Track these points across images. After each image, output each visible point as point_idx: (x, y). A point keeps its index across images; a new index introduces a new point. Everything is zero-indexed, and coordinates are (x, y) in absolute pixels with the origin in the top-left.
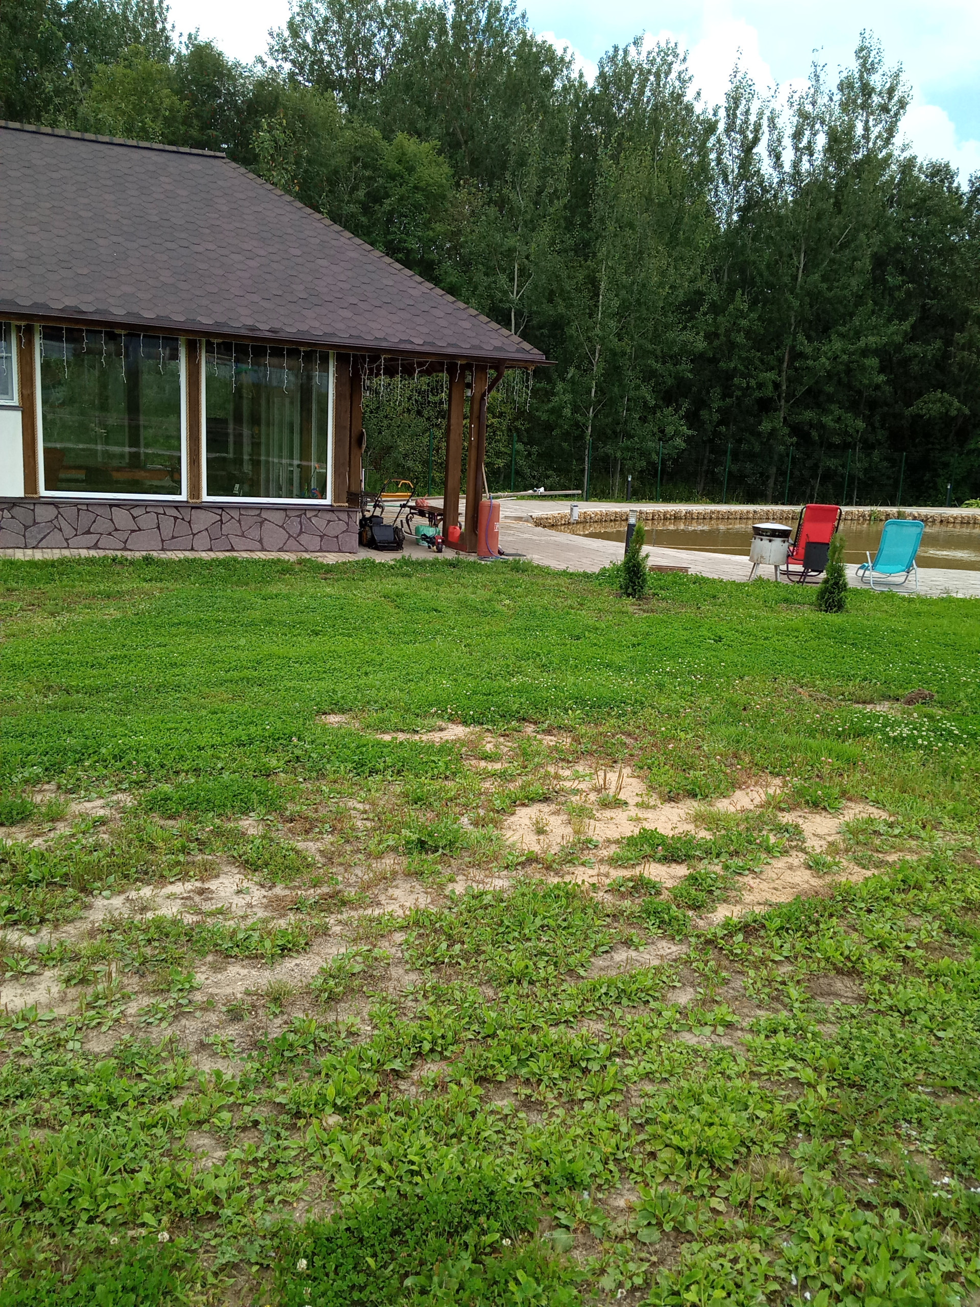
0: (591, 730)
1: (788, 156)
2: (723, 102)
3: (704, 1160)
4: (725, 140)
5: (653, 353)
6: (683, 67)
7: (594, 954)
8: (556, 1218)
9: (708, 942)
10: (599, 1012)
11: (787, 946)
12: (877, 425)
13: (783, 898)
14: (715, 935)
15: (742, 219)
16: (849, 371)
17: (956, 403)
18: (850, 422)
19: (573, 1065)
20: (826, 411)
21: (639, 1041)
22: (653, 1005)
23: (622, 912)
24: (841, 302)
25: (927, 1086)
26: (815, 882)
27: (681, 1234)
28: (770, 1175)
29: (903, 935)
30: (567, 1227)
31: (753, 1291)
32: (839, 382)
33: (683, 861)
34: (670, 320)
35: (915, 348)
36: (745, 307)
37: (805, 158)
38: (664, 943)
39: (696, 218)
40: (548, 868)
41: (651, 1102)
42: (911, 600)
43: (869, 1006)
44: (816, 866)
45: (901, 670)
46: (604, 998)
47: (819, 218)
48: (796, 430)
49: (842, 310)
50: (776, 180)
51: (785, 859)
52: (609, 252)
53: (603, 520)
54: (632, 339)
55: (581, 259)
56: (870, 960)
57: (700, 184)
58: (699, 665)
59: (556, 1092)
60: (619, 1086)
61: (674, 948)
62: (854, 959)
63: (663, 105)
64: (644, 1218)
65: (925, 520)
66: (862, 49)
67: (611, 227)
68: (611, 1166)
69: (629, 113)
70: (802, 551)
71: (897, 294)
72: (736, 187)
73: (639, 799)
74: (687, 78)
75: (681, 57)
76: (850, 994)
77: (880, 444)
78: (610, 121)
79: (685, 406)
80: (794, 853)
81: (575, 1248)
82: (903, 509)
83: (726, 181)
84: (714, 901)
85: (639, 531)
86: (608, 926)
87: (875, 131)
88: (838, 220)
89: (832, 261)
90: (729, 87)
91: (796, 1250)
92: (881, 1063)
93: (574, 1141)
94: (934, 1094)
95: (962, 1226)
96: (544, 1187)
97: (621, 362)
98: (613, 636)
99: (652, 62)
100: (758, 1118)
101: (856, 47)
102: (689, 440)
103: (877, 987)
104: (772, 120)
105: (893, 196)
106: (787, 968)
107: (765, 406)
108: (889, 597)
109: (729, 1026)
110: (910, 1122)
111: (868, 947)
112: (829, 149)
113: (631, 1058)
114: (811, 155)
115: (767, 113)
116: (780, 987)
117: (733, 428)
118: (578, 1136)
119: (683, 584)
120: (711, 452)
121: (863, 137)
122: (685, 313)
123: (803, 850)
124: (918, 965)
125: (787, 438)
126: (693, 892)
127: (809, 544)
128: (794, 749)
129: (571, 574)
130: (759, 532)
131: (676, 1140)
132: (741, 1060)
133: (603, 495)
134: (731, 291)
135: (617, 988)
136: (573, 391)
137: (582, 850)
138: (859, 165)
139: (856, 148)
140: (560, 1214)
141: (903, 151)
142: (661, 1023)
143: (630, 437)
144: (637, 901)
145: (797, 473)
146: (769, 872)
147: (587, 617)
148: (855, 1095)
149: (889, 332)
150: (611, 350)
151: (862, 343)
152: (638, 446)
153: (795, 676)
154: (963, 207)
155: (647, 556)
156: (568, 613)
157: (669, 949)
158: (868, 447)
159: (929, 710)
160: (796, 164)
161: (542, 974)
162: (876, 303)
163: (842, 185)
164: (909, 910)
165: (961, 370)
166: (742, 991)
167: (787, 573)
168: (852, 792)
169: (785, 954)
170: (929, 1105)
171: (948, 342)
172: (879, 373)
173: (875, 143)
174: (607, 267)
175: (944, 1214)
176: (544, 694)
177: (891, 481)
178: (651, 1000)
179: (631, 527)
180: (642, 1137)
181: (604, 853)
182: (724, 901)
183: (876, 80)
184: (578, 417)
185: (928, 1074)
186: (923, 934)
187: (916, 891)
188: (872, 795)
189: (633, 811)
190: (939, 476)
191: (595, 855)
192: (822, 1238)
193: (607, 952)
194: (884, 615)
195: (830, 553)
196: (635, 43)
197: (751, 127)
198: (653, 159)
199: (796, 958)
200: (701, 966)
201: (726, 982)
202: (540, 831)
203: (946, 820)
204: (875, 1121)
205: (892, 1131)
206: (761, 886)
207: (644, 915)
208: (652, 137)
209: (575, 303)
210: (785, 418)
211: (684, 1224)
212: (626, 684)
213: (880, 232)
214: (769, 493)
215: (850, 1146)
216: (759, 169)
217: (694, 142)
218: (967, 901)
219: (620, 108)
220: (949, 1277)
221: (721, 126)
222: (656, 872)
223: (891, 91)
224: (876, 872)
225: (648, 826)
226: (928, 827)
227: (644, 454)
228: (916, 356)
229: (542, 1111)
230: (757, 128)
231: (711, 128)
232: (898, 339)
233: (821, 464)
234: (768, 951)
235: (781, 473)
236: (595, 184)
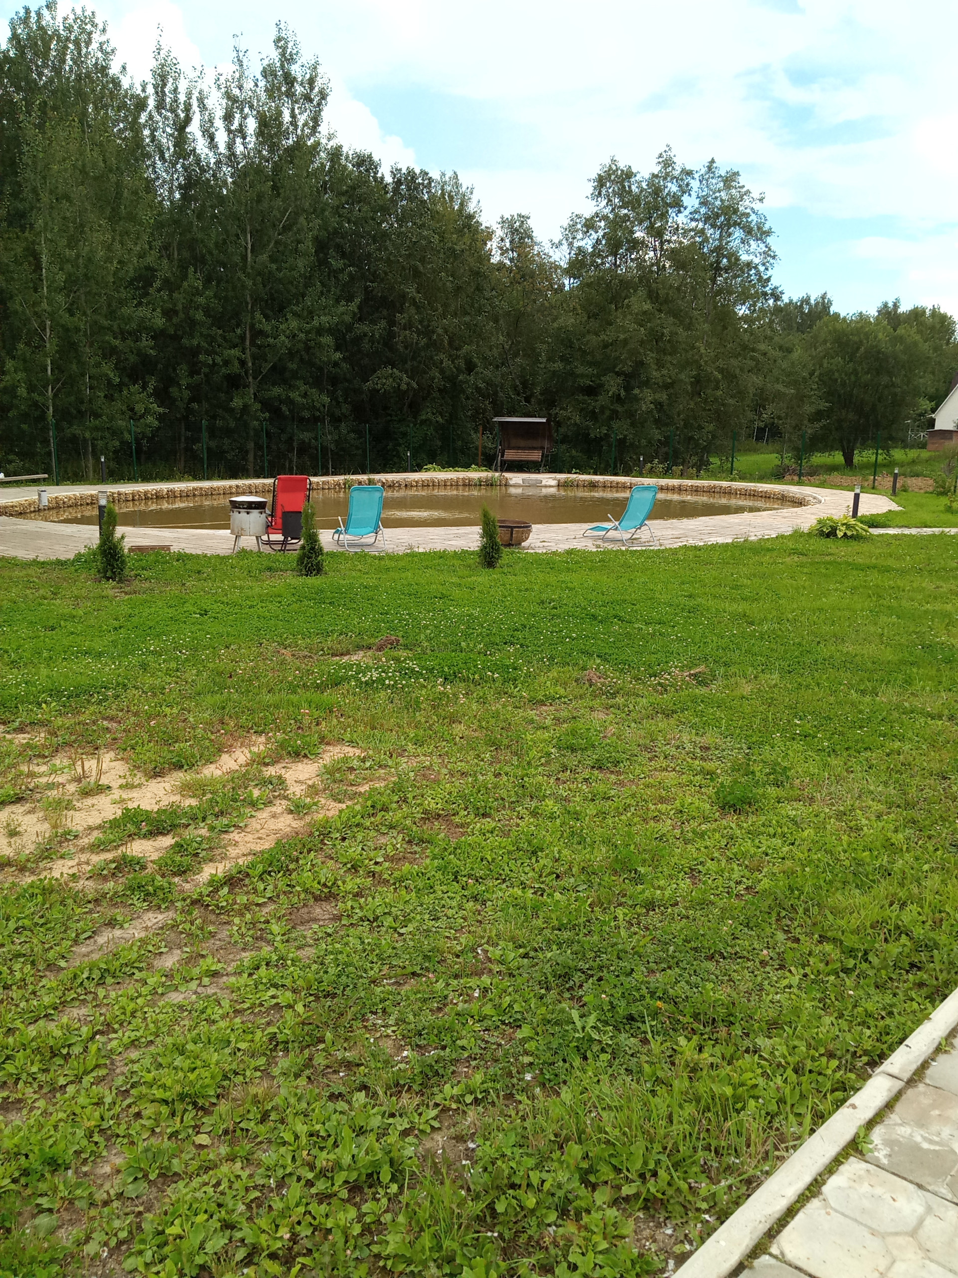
0: (69, 721)
1: (222, 138)
2: (149, 78)
3: (188, 1104)
4: (157, 118)
5: (110, 328)
6: (103, 38)
7: (76, 942)
8: (38, 1205)
9: (194, 902)
10: (82, 997)
11: (270, 888)
12: (341, 400)
13: (267, 845)
14: (201, 894)
15: (184, 197)
16: (308, 349)
17: (405, 378)
18: (316, 397)
19: (54, 1055)
20: (291, 387)
21: (124, 1013)
22: (138, 975)
23: (104, 895)
24: (292, 283)
25: (390, 978)
26: (296, 824)
27: (168, 1177)
28: (250, 1097)
29: (372, 854)
30: (50, 1210)
31: (234, 1205)
32: (302, 360)
33: (169, 832)
34: (123, 296)
35: (363, 328)
36: (199, 284)
37: (239, 140)
38: (150, 915)
39: (135, 193)
40: (22, 869)
41: (136, 1067)
42: (381, 558)
43: (343, 922)
44: (297, 809)
45: (373, 621)
46: (86, 982)
47: (259, 199)
48: (266, 405)
49: (294, 291)
50: (213, 161)
51: (269, 809)
52: (46, 224)
53: (77, 504)
54: (85, 314)
55: (17, 230)
56: (344, 882)
57: (137, 160)
58: (184, 640)
59: (35, 1085)
60: (102, 1061)
61: (160, 917)
62: (329, 884)
63: (88, 75)
64: (130, 1175)
65: (391, 486)
66: (279, 39)
67: (45, 198)
68: (96, 1138)
69: (51, 81)
70: (280, 521)
71: (341, 276)
72: (174, 165)
73: (123, 781)
74: (109, 50)
75: (100, 27)
76: (327, 917)
77: (346, 417)
78: (32, 88)
79: (152, 383)
80: (278, 802)
81: (60, 1227)
82: (372, 476)
83: (162, 158)
84: (200, 863)
85: (111, 514)
86: (91, 912)
87: (302, 119)
88: (279, 202)
89: (277, 243)
90: (154, 64)
91: (274, 1156)
92: (351, 969)
93: (56, 1127)
94: (397, 983)
95: (416, 1087)
96: (23, 1181)
97: (75, 338)
98: (92, 622)
99: (69, 29)
100: (239, 1050)
101: (274, 38)
102: (161, 418)
103: (349, 904)
104: (201, 100)
105: (325, 183)
106: (272, 907)
107: (235, 382)
108: (362, 557)
109: (215, 974)
110: (375, 1013)
111: (342, 872)
112: (260, 133)
113: (116, 1032)
114: (244, 138)
115: (196, 94)
116: (263, 926)
117: (205, 405)
118: (60, 1120)
119: (167, 562)
120: (187, 429)
121: (291, 123)
122: (137, 288)
123: (286, 798)
124: (386, 876)
125: (259, 413)
126: (179, 858)
127: (285, 514)
128: (277, 707)
129: (43, 563)
130: (236, 505)
131: (159, 1094)
132: (226, 1004)
133: (77, 478)
134: (183, 268)
135: (100, 969)
136: (26, 370)
137: (60, 842)
138: (290, 150)
139: (286, 136)
140: (40, 1201)
141: (329, 140)
142: (144, 991)
143: (97, 416)
144: (121, 881)
145: (274, 447)
146: (254, 824)
147: (61, 606)
148: (329, 1003)
149: (339, 312)
150: (63, 326)
151: (315, 323)
152: (108, 425)
153: (279, 639)
154: (389, 196)
155: (123, 537)
156: (40, 605)
157: (154, 919)
158: (336, 420)
159: (396, 654)
160: (230, 146)
161: (18, 975)
162: (323, 285)
163: (277, 168)
164: (378, 831)
165: (406, 348)
166: (228, 939)
167: (269, 543)
168: (330, 736)
169: (268, 895)
170: (390, 993)
171: (392, 323)
172: (336, 350)
173: (303, 130)
174: (46, 239)
175: (402, 1082)
176: (13, 691)
177: (360, 452)
178: (136, 971)
179: (101, 508)
180: (129, 1101)
181: (85, 841)
182: (211, 860)
183: (296, 70)
184: (35, 396)
185: (392, 967)
186: (389, 848)
187: (383, 813)
188: (347, 736)
189: (116, 794)
190: (400, 445)
191: (75, 846)
192: (297, 1137)
193: (90, 937)
194: (359, 574)
195: (303, 520)
196: (48, 7)
197: (182, 107)
198: (83, 131)
199: (278, 896)
200: (187, 926)
201: (212, 935)
202: (13, 833)
203: (410, 747)
204: (344, 1021)
205: (360, 1025)
206: (246, 839)
207: (128, 893)
208: (79, 108)
209: (16, 276)
210: (255, 394)
211: (168, 1168)
212: (107, 669)
213: (317, 217)
214: (250, 467)
215: (323, 1050)
216: (195, 149)
217: (126, 117)
218: (425, 812)
219: (40, 74)
220: (405, 1133)
221: (151, 103)
222: (139, 848)
223: (311, 81)
224: (349, 803)
225: (131, 805)
226: (394, 755)
227: (115, 433)
228: (365, 335)
229: (21, 1109)
230: (188, 108)
231: (141, 104)
232: (348, 319)
233: (295, 438)
234: (252, 897)
235: (259, 447)
236: (21, 153)
